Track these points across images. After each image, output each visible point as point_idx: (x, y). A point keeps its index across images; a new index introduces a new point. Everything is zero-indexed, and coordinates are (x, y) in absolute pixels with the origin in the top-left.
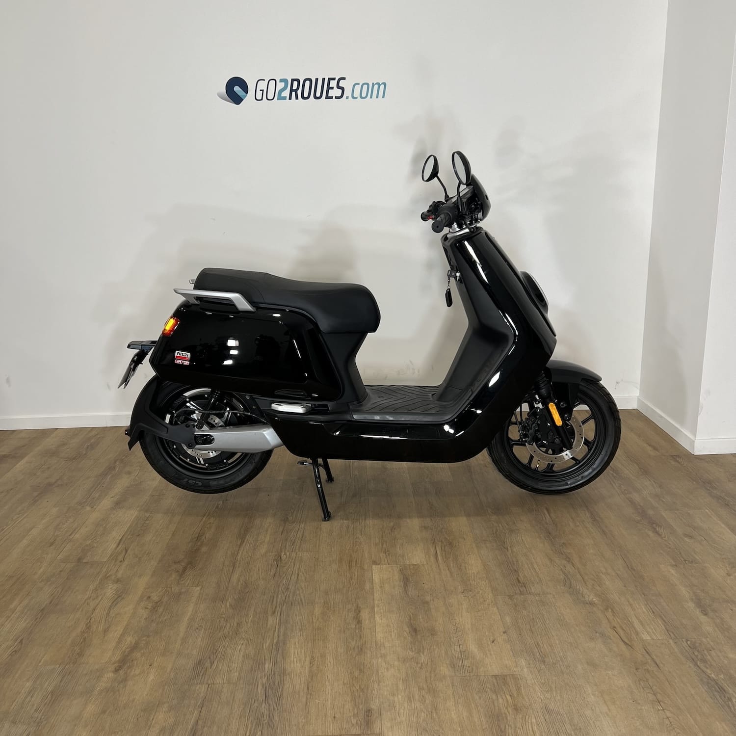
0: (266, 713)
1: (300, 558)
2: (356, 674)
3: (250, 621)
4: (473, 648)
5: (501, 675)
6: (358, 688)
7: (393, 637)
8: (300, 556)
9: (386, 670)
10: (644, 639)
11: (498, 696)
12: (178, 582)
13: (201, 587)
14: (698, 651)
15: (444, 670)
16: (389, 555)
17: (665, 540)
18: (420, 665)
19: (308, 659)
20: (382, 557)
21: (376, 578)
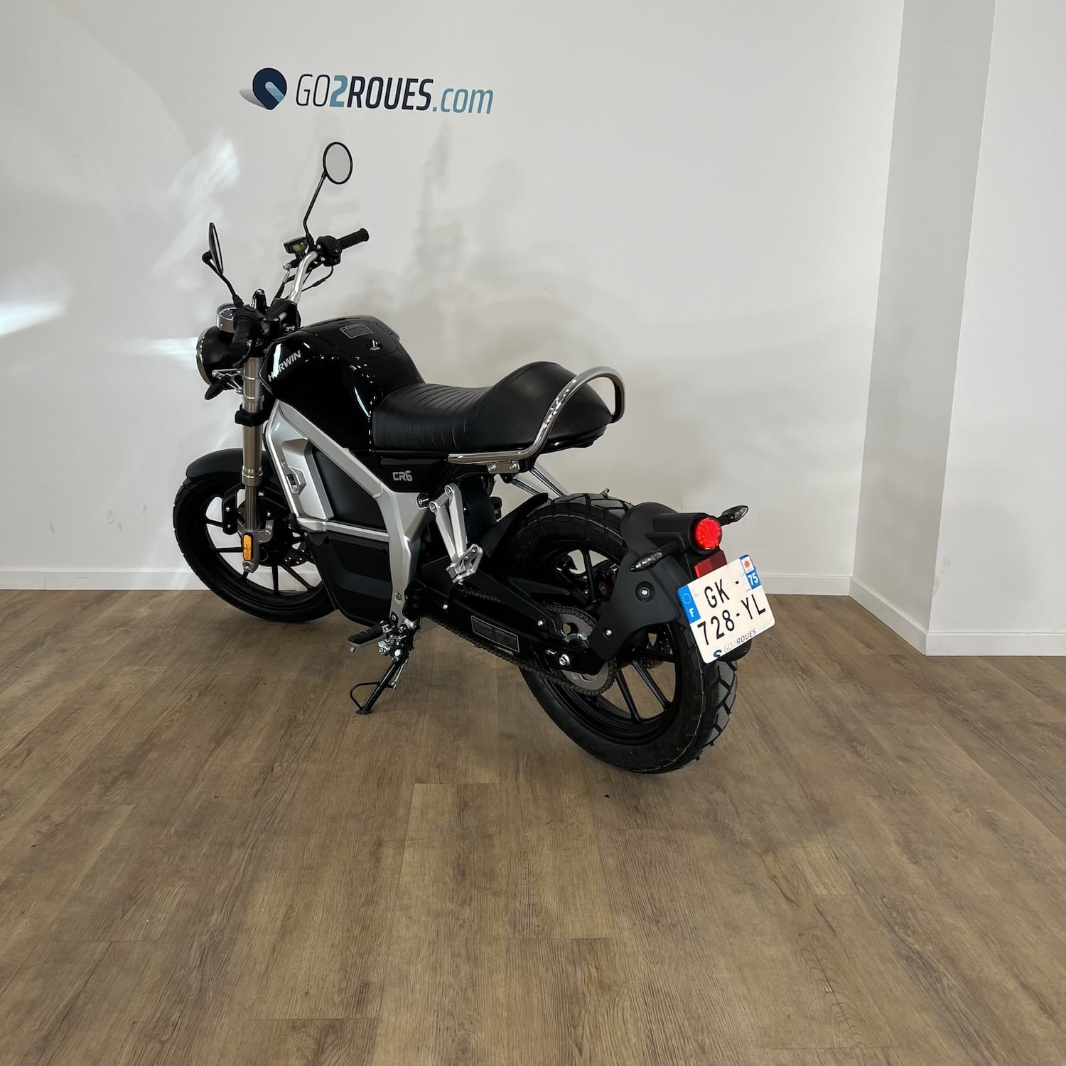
0: (195, 986)
1: (303, 771)
2: (356, 932)
3: (202, 853)
4: (550, 899)
5: (587, 940)
6: (354, 951)
7: (426, 881)
8: (304, 768)
9: (405, 927)
10: (819, 893)
11: (577, 968)
12: (101, 797)
13: (135, 805)
14: (898, 912)
15: (500, 929)
16: (444, 770)
17: (869, 764)
18: (461, 922)
19: (283, 909)
20: (431, 773)
21: (417, 801)
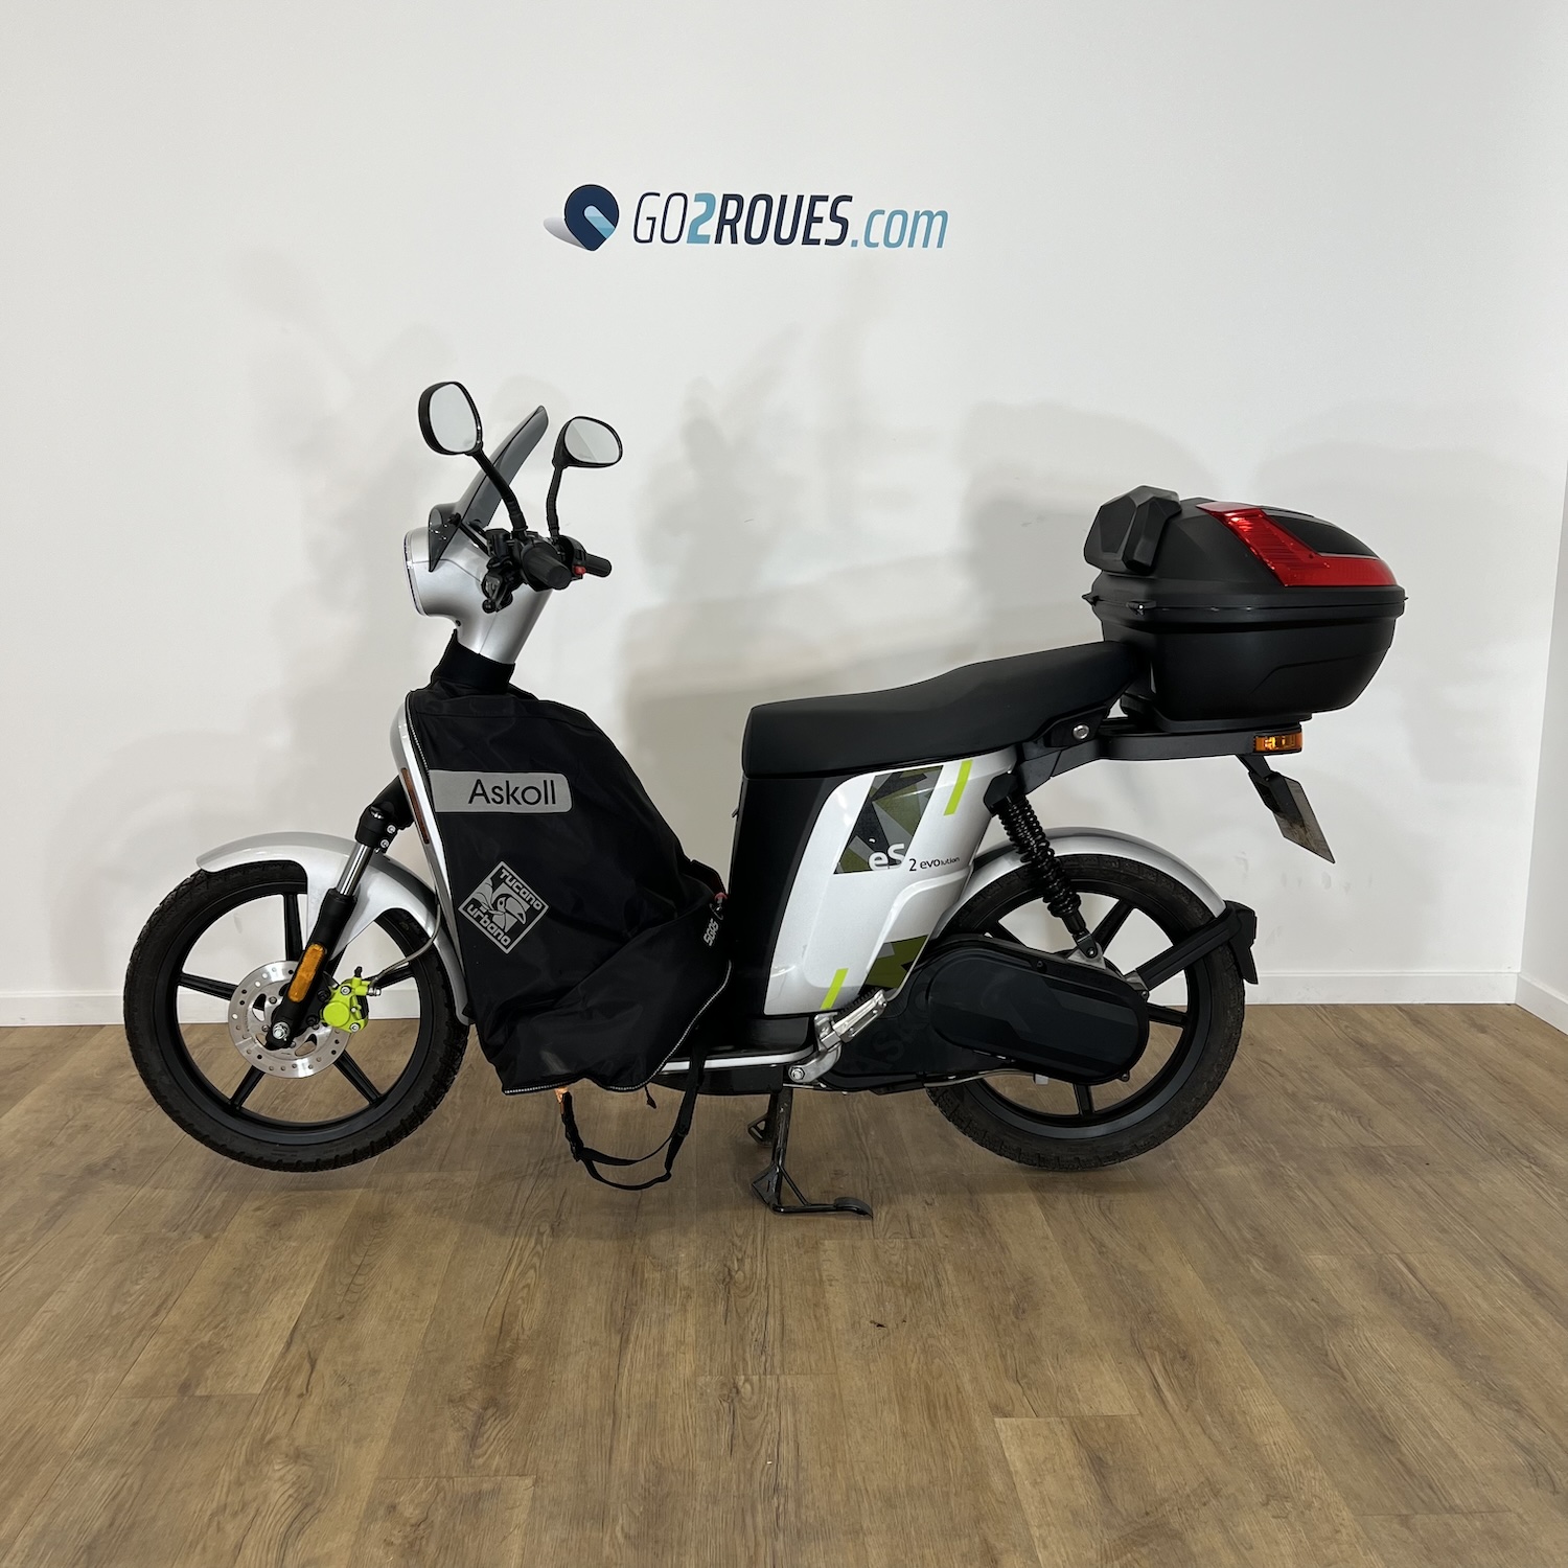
1: (790, 1395)
8: (790, 1385)
12: (469, 1461)
13: (533, 1478)
16: (1029, 1387)
20: (1011, 1391)
